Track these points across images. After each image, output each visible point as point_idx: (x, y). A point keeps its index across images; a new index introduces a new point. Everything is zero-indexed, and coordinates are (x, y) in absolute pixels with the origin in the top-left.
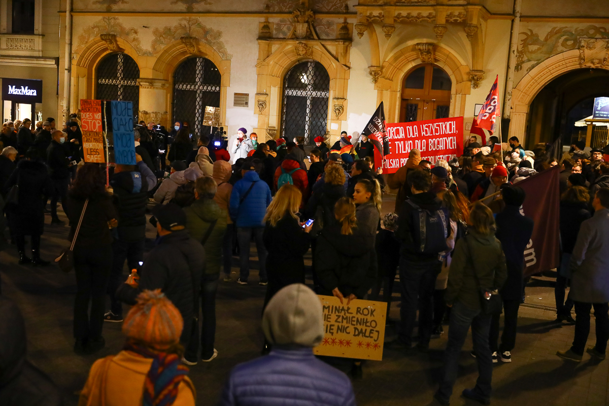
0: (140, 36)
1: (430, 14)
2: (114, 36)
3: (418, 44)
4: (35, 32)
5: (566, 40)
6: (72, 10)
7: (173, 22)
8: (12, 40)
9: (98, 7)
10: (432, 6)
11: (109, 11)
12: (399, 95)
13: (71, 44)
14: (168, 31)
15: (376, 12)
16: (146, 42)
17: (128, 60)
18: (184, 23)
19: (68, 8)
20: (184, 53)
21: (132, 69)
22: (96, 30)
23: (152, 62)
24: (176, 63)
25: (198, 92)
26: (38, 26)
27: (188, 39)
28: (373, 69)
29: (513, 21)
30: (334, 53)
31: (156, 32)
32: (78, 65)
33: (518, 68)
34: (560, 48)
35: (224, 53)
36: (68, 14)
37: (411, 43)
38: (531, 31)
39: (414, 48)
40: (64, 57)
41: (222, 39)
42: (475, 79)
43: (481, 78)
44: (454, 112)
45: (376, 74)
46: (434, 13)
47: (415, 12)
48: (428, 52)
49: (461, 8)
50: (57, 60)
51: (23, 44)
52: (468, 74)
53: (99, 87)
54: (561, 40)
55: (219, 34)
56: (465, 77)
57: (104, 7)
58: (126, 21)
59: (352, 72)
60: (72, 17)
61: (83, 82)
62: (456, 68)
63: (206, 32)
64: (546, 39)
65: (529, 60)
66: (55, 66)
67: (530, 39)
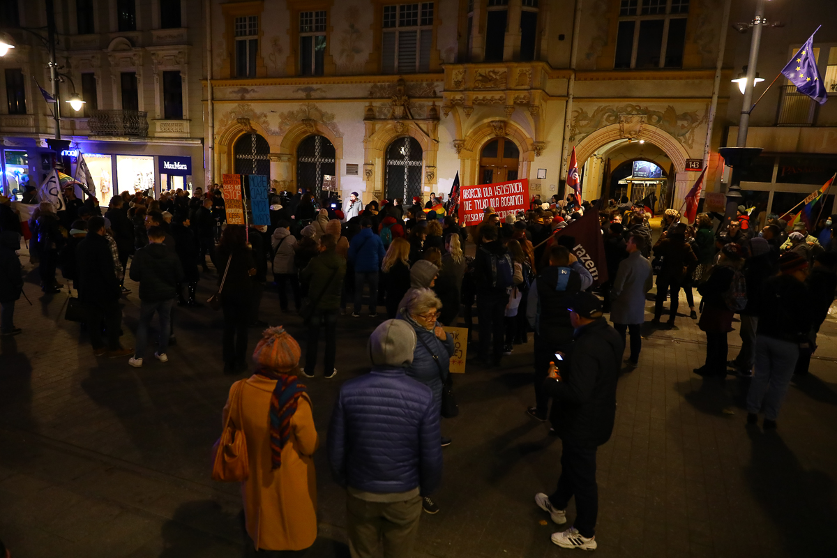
0: (269, 119)
1: (501, 97)
2: (248, 120)
3: (492, 122)
4: (184, 117)
5: (609, 116)
6: (213, 99)
7: (295, 107)
8: (165, 124)
9: (234, 96)
10: (502, 90)
11: (243, 99)
12: (477, 163)
13: (213, 127)
14: (291, 115)
15: (458, 96)
16: (274, 124)
17: (261, 141)
18: (305, 108)
19: (209, 98)
20: (305, 132)
21: (263, 146)
22: (233, 115)
23: (279, 140)
24: (299, 141)
25: (318, 163)
26: (186, 112)
27: (307, 121)
28: (457, 142)
29: (567, 102)
30: (425, 130)
31: (282, 116)
32: (220, 144)
33: (572, 139)
34: (605, 123)
35: (338, 132)
36: (209, 101)
37: (486, 121)
38: (582, 110)
39: (489, 125)
40: (208, 138)
41: (335, 121)
42: (538, 148)
43: (542, 148)
44: (522, 174)
45: (459, 146)
46: (504, 96)
47: (489, 96)
48: (501, 128)
49: (526, 91)
50: (203, 140)
51: (174, 128)
52: (532, 145)
53: (237, 160)
54: (605, 117)
55: (333, 117)
56: (530, 148)
57: (239, 96)
58: (257, 108)
59: (441, 146)
60: (213, 104)
61: (224, 157)
62: (523, 139)
63: (322, 115)
64: (593, 116)
65: (580, 133)
66: (201, 145)
67: (580, 116)
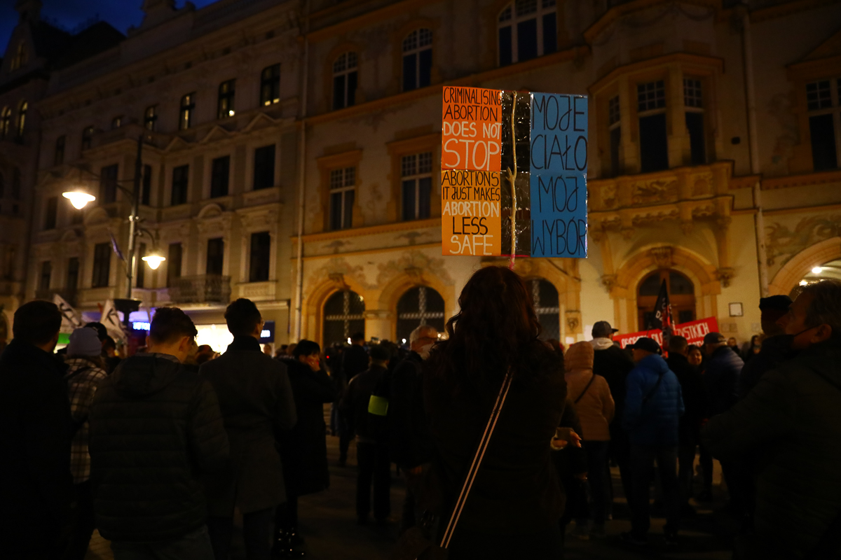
0: (365, 272)
1: (673, 212)
2: (341, 275)
3: (653, 249)
4: (270, 279)
5: (822, 229)
6: (303, 256)
7: (396, 256)
8: (249, 288)
9: (326, 250)
10: (675, 203)
11: (336, 252)
12: (635, 303)
13: (301, 286)
14: (392, 265)
15: (611, 217)
16: (371, 276)
17: (354, 296)
18: (407, 255)
19: (299, 254)
20: (407, 284)
21: (357, 307)
22: (325, 271)
23: (377, 294)
24: (400, 294)
25: (423, 319)
26: (272, 273)
27: (411, 269)
28: (607, 278)
29: (755, 216)
30: (562, 267)
31: (380, 267)
32: (308, 304)
33: (770, 262)
34: (816, 238)
35: (448, 279)
36: (299, 260)
37: (644, 249)
38: (778, 224)
39: (649, 253)
40: (295, 298)
41: (445, 267)
42: (725, 277)
43: (731, 276)
44: (703, 310)
45: (609, 283)
46: (677, 210)
47: (655, 212)
48: (665, 255)
49: (709, 201)
50: (289, 302)
51: (259, 291)
52: (716, 272)
53: (327, 323)
54: (816, 229)
55: (442, 262)
56: (712, 277)
57: (332, 250)
58: (352, 261)
59: (583, 285)
60: (302, 262)
61: (313, 319)
62: (699, 268)
63: (429, 261)
64: (797, 231)
65: (781, 254)
66: (287, 307)
67: (777, 233)
